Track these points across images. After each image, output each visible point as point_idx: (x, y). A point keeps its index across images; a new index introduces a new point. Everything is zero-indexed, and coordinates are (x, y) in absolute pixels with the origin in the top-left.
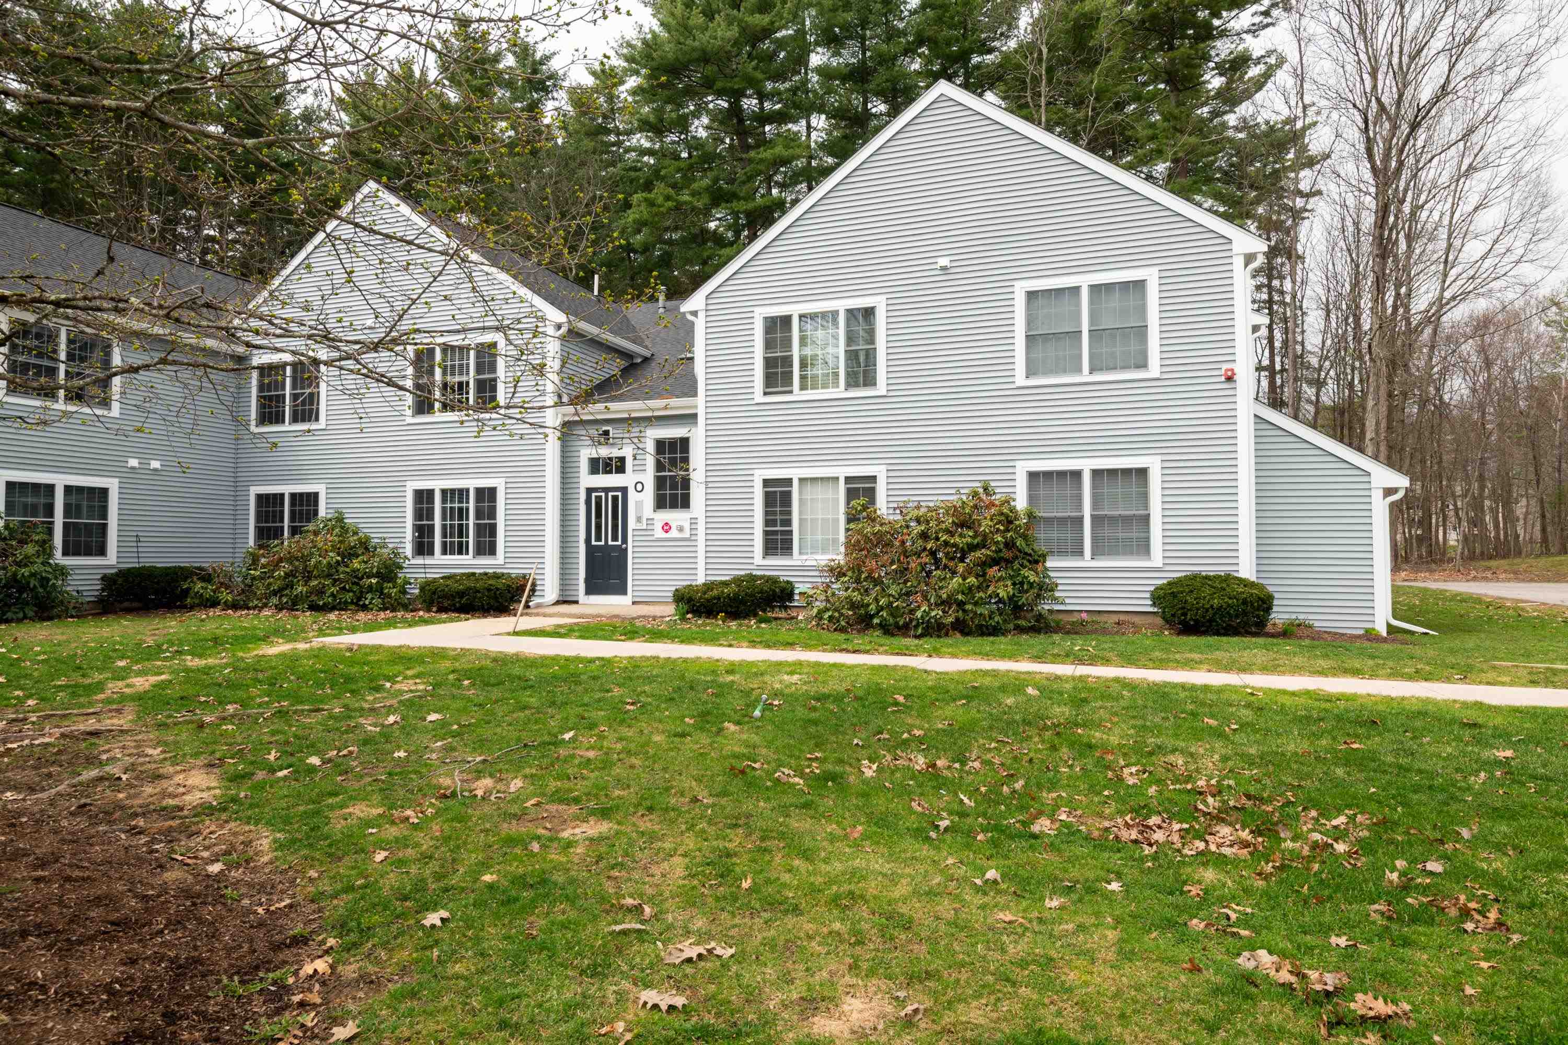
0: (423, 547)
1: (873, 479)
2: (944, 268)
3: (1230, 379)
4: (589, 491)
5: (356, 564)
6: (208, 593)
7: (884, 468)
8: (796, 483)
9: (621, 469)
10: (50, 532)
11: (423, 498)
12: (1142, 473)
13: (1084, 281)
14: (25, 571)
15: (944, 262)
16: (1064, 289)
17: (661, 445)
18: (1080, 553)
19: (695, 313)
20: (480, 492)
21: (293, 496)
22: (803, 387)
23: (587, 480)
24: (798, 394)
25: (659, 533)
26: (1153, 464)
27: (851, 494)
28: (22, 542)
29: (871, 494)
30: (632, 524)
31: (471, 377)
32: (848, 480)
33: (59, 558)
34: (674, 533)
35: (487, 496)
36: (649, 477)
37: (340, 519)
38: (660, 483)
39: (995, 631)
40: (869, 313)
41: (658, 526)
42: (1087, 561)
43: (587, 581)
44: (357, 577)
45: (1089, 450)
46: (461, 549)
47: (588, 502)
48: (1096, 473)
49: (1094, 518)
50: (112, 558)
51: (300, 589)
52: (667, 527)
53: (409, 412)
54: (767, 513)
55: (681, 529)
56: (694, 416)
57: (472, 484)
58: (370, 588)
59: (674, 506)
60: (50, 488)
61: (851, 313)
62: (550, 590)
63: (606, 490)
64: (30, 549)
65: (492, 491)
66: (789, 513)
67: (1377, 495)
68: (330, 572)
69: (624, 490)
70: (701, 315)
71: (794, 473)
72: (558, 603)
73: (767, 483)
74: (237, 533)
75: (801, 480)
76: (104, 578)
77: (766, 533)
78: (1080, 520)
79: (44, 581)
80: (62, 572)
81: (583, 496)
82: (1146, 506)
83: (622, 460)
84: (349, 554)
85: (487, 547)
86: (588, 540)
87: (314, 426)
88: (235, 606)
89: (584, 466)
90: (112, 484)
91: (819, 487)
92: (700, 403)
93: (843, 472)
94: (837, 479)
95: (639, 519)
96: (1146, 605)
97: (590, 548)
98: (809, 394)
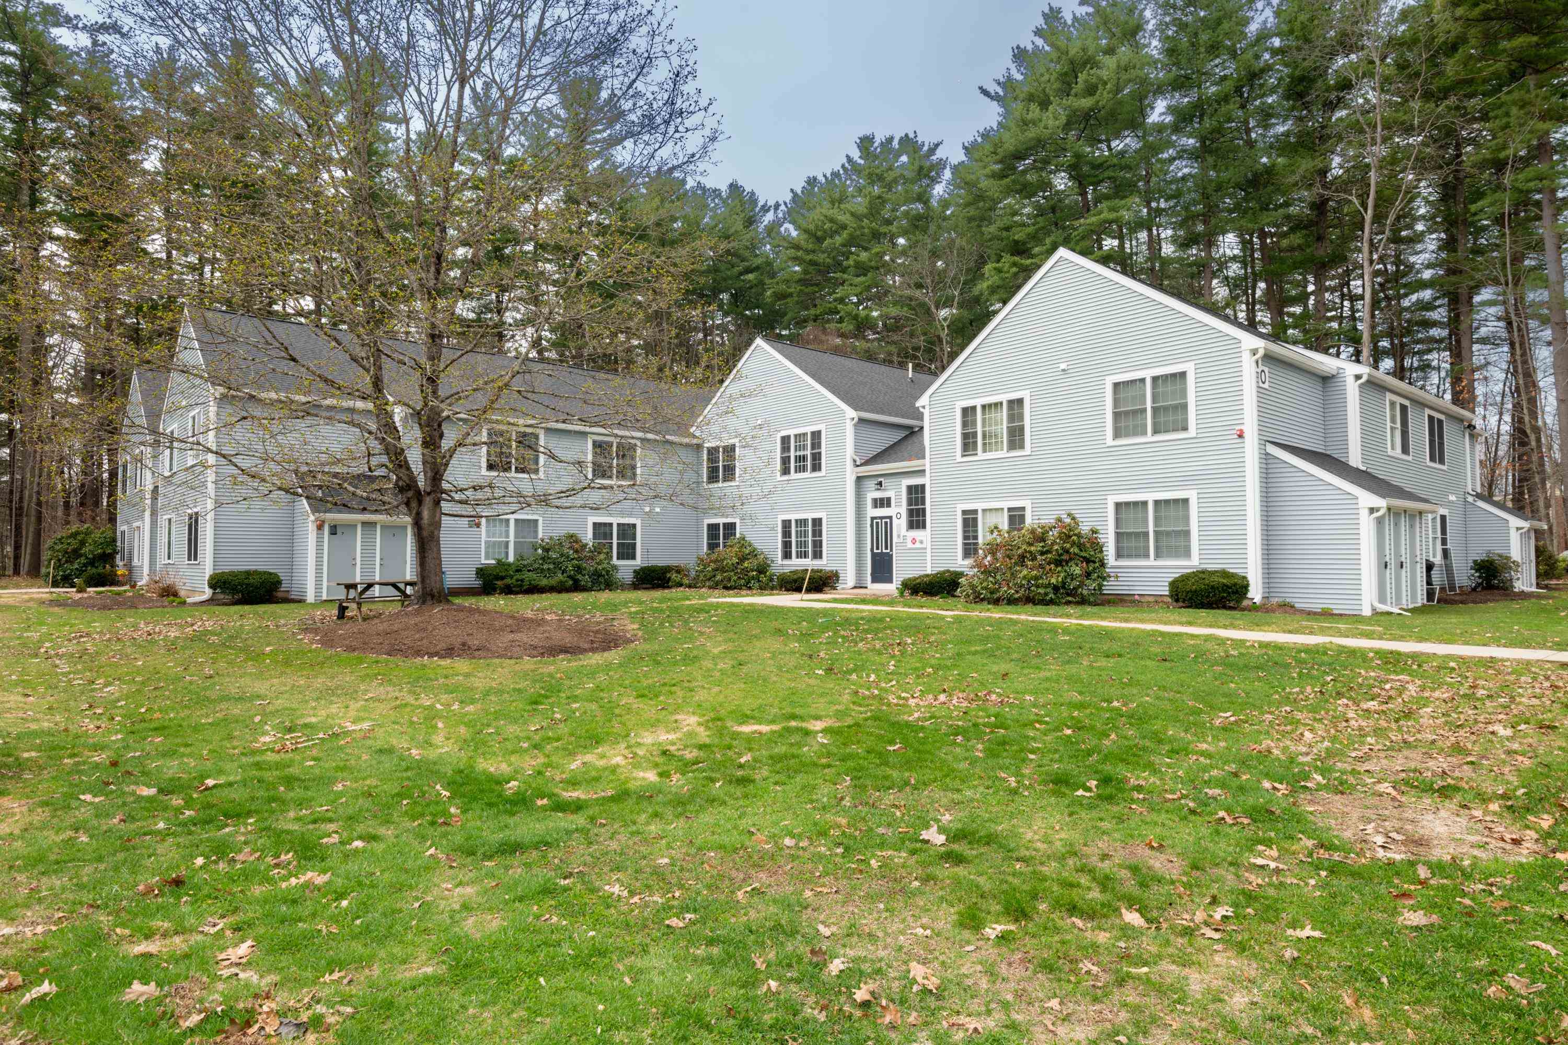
0: (787, 555)
1: (1023, 509)
2: (1063, 370)
3: (1241, 436)
4: (873, 519)
5: (746, 565)
6: (678, 579)
7: (1029, 502)
8: (980, 512)
9: (889, 505)
10: (611, 548)
11: (786, 524)
12: (1186, 501)
13: (1148, 374)
14: (600, 567)
15: (1063, 366)
16: (1136, 380)
17: (910, 489)
18: (1147, 556)
19: (924, 407)
20: (814, 520)
21: (724, 524)
22: (984, 451)
23: (872, 512)
24: (981, 455)
25: (910, 545)
26: (1192, 495)
27: (1011, 518)
28: (599, 553)
29: (1022, 518)
30: (895, 540)
31: (808, 452)
32: (1010, 509)
33: (615, 561)
34: (918, 545)
35: (817, 522)
36: (903, 510)
37: (744, 539)
38: (911, 513)
39: (1051, 602)
40: (1020, 401)
41: (909, 540)
42: (1151, 562)
43: (872, 574)
44: (746, 570)
45: (1149, 486)
46: (805, 555)
47: (872, 526)
48: (1157, 503)
49: (1156, 532)
50: (638, 562)
51: (719, 577)
52: (914, 541)
53: (779, 474)
54: (965, 532)
55: (921, 542)
56: (924, 471)
57: (810, 516)
58: (753, 578)
59: (918, 527)
60: (611, 525)
61: (1011, 402)
62: (849, 578)
63: (881, 518)
64: (602, 556)
65: (820, 520)
66: (976, 531)
67: (1364, 513)
68: (734, 567)
69: (890, 518)
70: (927, 407)
71: (979, 506)
72: (855, 587)
73: (964, 512)
74: (699, 546)
75: (984, 511)
76: (635, 571)
77: (965, 544)
78: (1146, 534)
79: (608, 572)
80: (615, 568)
81: (869, 522)
82: (1188, 524)
83: (889, 499)
84: (743, 559)
85: (818, 555)
86: (872, 550)
87: (733, 484)
88: (690, 587)
89: (869, 503)
90: (638, 522)
91: (994, 514)
92: (927, 463)
93: (1006, 505)
94: (1002, 509)
95: (899, 536)
96: (1165, 591)
97: (873, 555)
98: (989, 455)
